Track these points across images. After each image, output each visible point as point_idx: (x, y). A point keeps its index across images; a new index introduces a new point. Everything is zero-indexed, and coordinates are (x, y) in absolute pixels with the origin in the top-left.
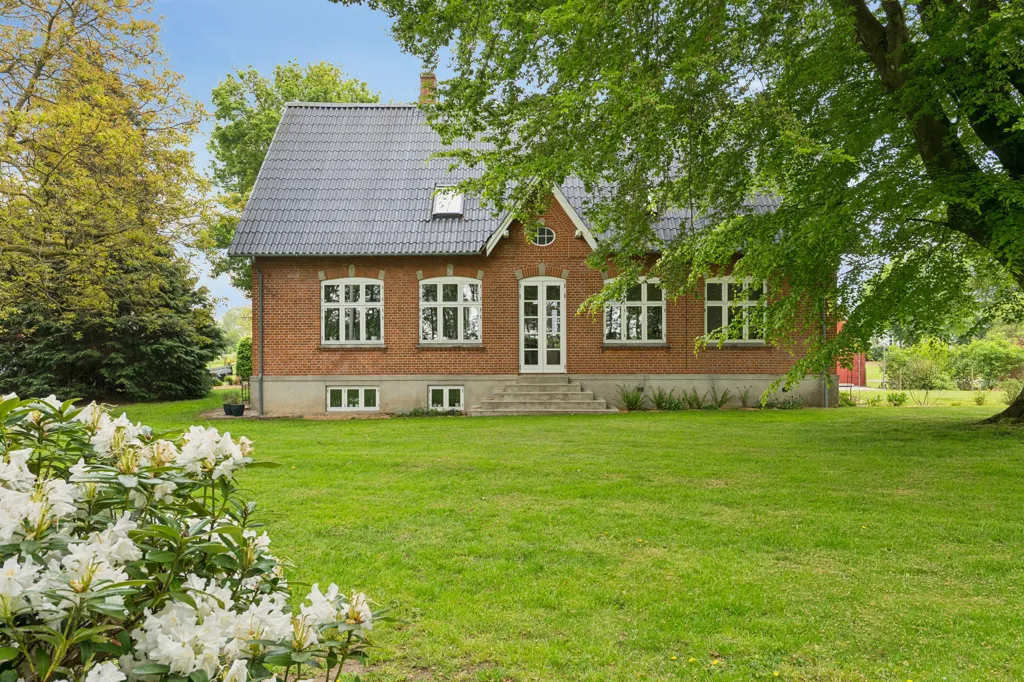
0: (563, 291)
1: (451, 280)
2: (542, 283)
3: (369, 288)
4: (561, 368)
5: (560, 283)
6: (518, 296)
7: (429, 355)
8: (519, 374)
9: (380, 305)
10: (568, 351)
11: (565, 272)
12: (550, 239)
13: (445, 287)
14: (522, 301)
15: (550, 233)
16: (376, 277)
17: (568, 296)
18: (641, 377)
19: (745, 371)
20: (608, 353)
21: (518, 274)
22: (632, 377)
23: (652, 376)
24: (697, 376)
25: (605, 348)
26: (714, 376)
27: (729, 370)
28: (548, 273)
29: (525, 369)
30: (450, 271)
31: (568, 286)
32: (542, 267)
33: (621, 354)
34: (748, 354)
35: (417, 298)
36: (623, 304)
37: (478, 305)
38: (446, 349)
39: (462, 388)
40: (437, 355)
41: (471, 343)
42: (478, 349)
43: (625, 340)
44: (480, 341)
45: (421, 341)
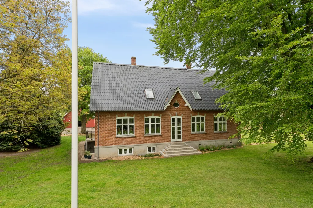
0: (181, 120)
1: (153, 117)
2: (176, 117)
3: (130, 119)
4: (181, 140)
5: (181, 117)
6: (170, 121)
7: (147, 138)
8: (171, 142)
9: (134, 124)
10: (183, 135)
11: (182, 115)
12: (178, 106)
13: (152, 119)
14: (171, 122)
15: (178, 104)
16: (133, 116)
17: (183, 121)
18: (200, 141)
19: (223, 138)
20: (192, 135)
21: (171, 115)
22: (198, 141)
23: (203, 141)
24: (213, 140)
25: (192, 134)
26: (217, 140)
27: (220, 138)
28: (178, 115)
29: (172, 140)
30: (153, 114)
31: (183, 118)
32: (176, 113)
33: (195, 135)
34: (223, 134)
35: (144, 122)
36: (196, 123)
37: (160, 123)
38: (152, 136)
39: (156, 147)
40: (149, 138)
41: (158, 134)
42: (160, 136)
43: (196, 132)
44: (161, 133)
45: (145, 134)
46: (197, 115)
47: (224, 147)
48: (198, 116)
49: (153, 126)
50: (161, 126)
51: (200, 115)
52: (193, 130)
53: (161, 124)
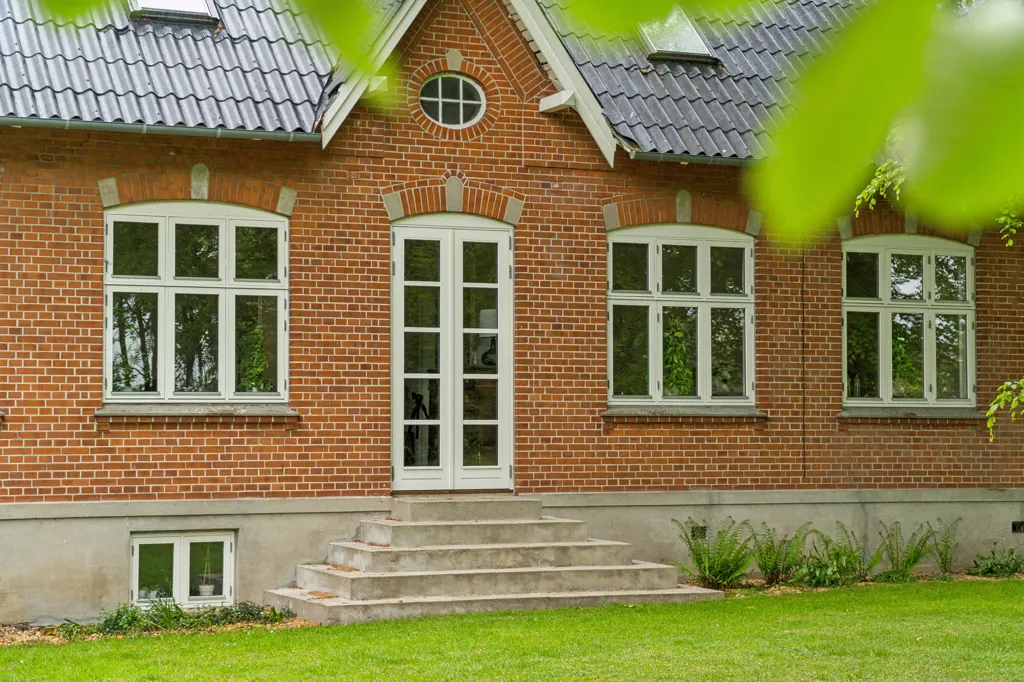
0: (505, 259)
1: (195, 212)
2: (451, 234)
4: (499, 475)
5: (500, 236)
6: (387, 270)
7: (134, 436)
8: (394, 494)
10: (520, 427)
11: (515, 208)
12: (471, 111)
13: (184, 233)
14: (399, 284)
15: (470, 94)
17: (519, 273)
18: (701, 496)
19: (932, 480)
20: (621, 433)
21: (392, 203)
22: (678, 498)
23: (728, 496)
24: (829, 495)
25: (613, 421)
26: (868, 494)
27: (900, 477)
28: (469, 209)
29: (407, 478)
30: (201, 184)
31: (517, 246)
32: (454, 189)
33: (654, 435)
34: (938, 438)
35: (98, 262)
36: (655, 300)
37: (278, 288)
38: (186, 421)
39: (228, 540)
40: (160, 437)
41: (256, 401)
42: (279, 421)
43: (657, 397)
44: (283, 394)
45: (108, 395)
46: (671, 220)
47: (946, 567)
48: (679, 234)
49: (196, 316)
50: (283, 315)
51: (694, 222)
52: (631, 378)
53: (283, 297)
